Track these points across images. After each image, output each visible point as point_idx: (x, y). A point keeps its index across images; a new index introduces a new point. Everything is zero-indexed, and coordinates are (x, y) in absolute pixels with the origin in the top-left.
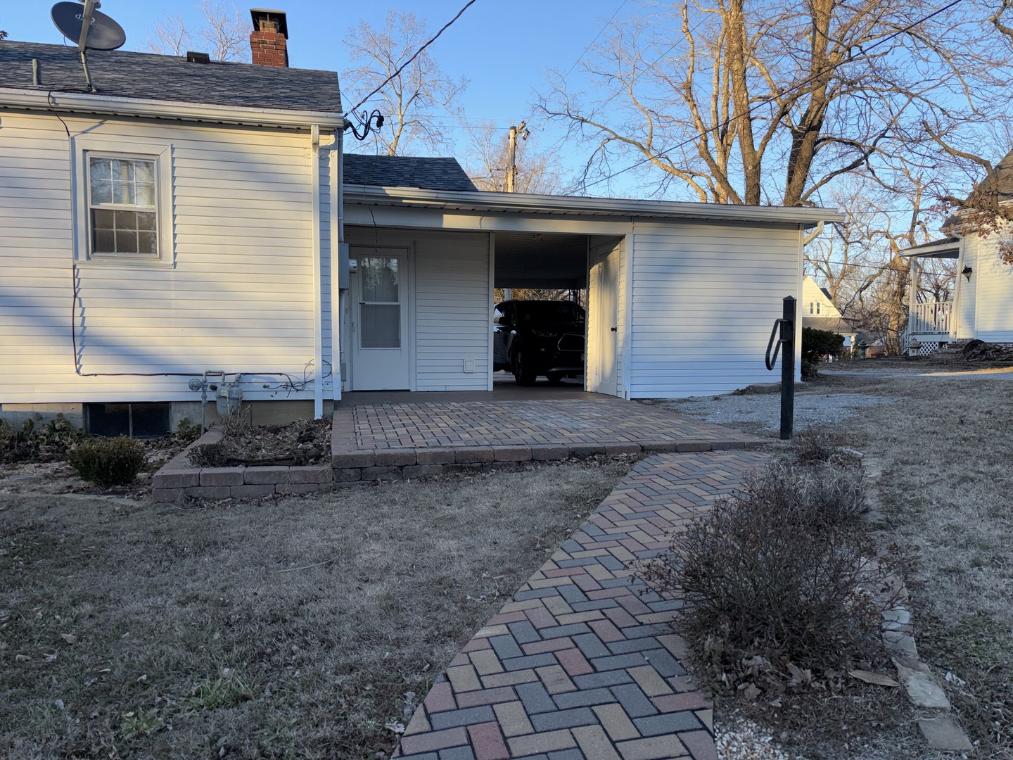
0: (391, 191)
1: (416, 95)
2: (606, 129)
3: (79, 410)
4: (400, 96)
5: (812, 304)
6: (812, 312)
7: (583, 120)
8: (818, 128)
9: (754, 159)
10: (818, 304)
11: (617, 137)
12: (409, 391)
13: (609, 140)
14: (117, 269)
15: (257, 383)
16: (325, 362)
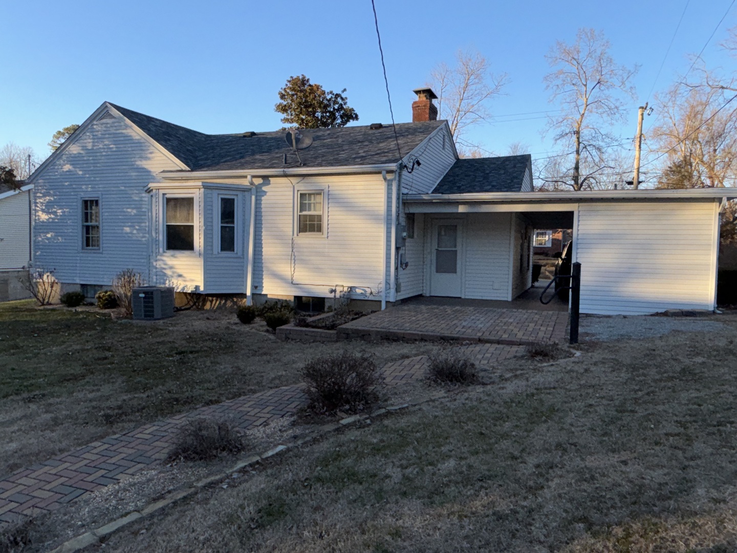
1: (599, 83)
3: (292, 299)
4: (585, 85)
7: (722, 88)
12: (460, 298)
14: (307, 240)
15: (359, 291)
16: (387, 283)
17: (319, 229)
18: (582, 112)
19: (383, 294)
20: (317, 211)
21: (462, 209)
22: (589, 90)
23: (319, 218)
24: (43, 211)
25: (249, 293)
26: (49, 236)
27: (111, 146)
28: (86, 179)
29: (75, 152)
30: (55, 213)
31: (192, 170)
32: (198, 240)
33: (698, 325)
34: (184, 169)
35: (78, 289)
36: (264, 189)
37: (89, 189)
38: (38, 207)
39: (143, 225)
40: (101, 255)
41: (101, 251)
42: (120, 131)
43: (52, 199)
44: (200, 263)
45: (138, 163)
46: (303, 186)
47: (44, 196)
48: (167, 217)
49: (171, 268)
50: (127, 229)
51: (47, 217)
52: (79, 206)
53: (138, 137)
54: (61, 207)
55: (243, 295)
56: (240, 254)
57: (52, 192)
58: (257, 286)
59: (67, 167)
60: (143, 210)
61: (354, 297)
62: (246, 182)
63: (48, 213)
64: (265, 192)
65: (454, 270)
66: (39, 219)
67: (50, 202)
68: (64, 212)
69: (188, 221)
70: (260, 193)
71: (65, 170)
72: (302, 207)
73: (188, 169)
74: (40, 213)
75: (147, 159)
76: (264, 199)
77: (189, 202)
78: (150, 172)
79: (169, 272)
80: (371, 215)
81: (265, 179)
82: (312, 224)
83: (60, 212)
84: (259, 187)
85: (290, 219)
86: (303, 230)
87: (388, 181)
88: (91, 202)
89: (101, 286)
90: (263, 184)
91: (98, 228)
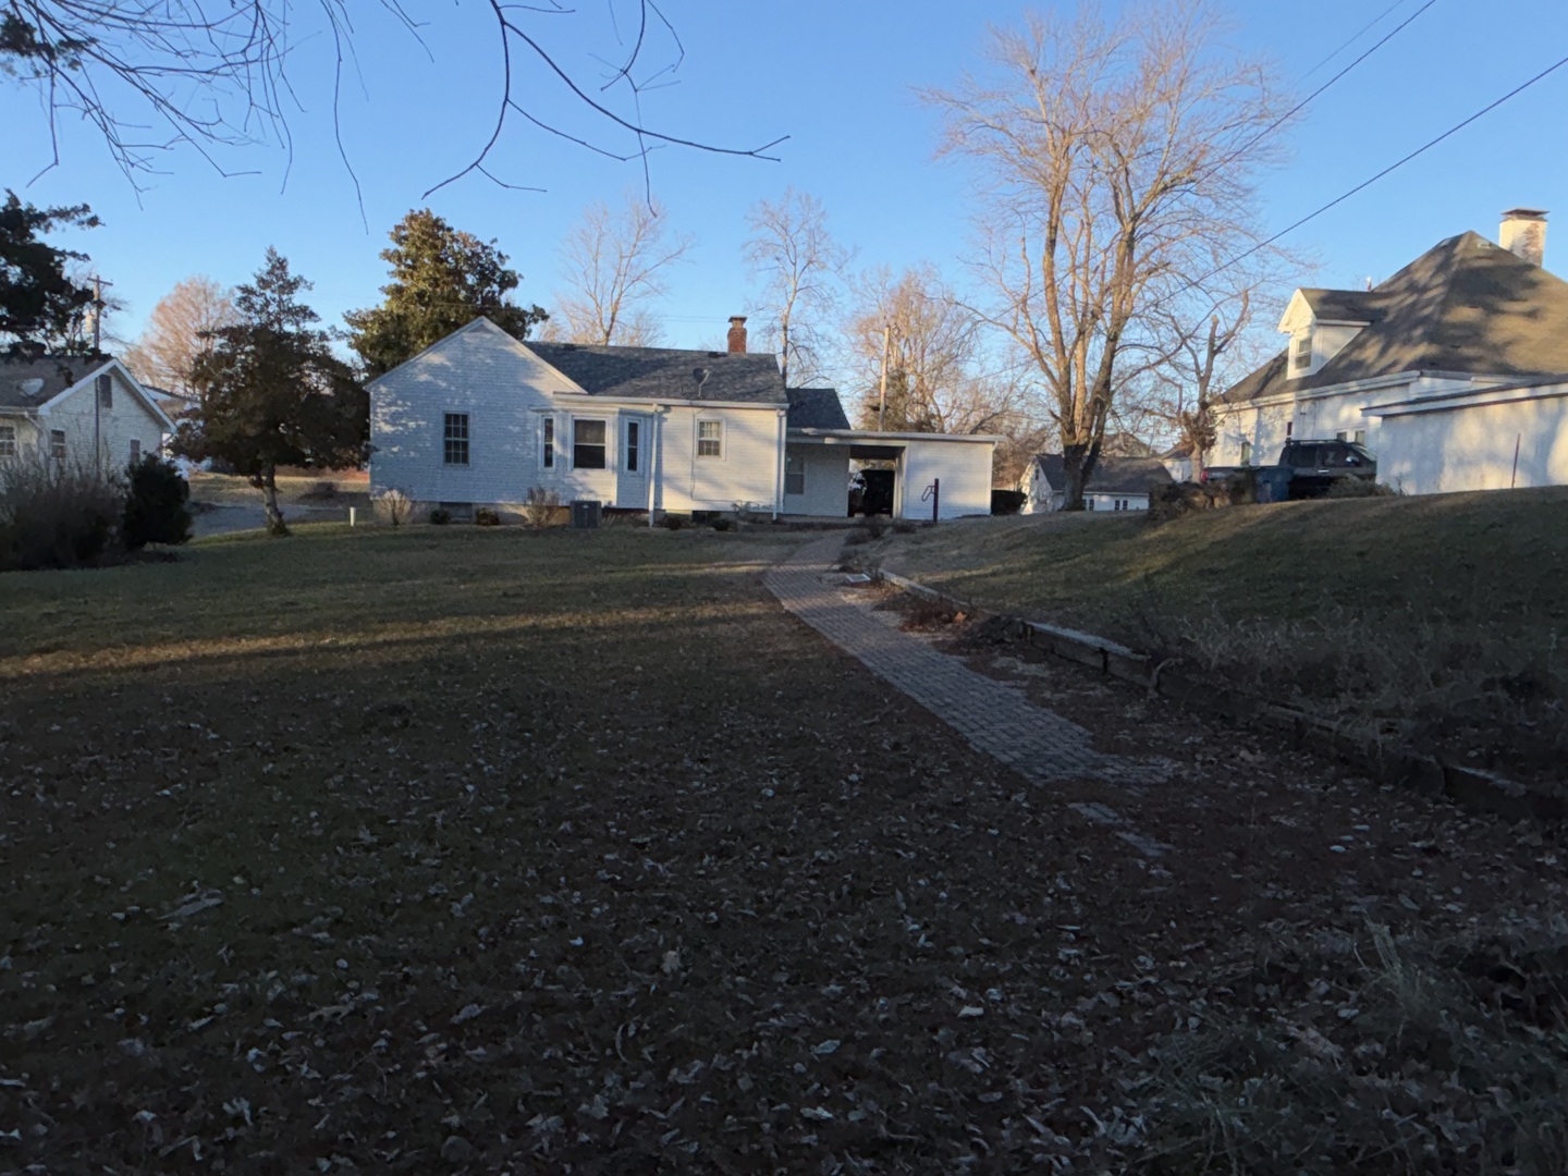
0: (805, 431)
3: (690, 513)
4: (795, 264)
14: (707, 462)
15: (752, 505)
16: (778, 499)
17: (717, 452)
18: (790, 299)
19: (775, 508)
20: (714, 438)
21: (828, 441)
23: (717, 444)
24: (386, 422)
25: (651, 507)
26: (395, 449)
28: (452, 392)
29: (437, 363)
30: (405, 425)
31: (591, 395)
32: (611, 455)
33: (986, 520)
34: (578, 391)
35: (437, 507)
36: (665, 415)
37: (456, 403)
38: (379, 417)
39: (529, 443)
40: (472, 473)
41: (472, 468)
42: (500, 347)
43: (401, 409)
44: (614, 479)
45: (525, 381)
46: (704, 416)
47: (389, 405)
48: (577, 438)
49: (581, 484)
50: (508, 447)
51: (392, 429)
52: (442, 419)
53: (523, 356)
54: (416, 420)
55: (646, 511)
56: (641, 473)
57: (400, 402)
58: (658, 501)
59: (424, 377)
60: (529, 428)
61: (751, 510)
62: (650, 410)
63: (393, 425)
64: (666, 419)
65: (801, 492)
66: (380, 431)
67: (397, 412)
68: (419, 425)
69: (598, 442)
70: (661, 420)
72: (702, 433)
73: (584, 392)
74: (382, 424)
75: (533, 377)
76: (664, 424)
77: (601, 425)
78: (537, 391)
79: (579, 488)
80: (768, 440)
81: (667, 407)
82: (708, 448)
83: (412, 424)
84: (661, 413)
85: (690, 445)
86: (701, 452)
87: (780, 417)
88: (457, 416)
89: (470, 504)
90: (665, 412)
91: (465, 445)
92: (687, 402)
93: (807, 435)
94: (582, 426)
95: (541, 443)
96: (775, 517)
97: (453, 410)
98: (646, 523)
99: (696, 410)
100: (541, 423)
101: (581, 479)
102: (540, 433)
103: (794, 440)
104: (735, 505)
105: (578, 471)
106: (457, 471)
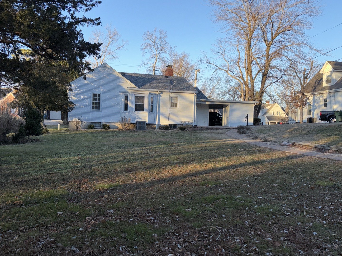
1: (161, 51)
2: (217, 66)
3: (168, 125)
4: (157, 51)
5: (278, 112)
6: (278, 115)
7: (211, 64)
8: (267, 75)
9: (253, 81)
10: (280, 113)
11: (220, 68)
13: (218, 69)
14: (173, 109)
15: (187, 122)
16: (194, 120)
17: (176, 106)
19: (193, 123)
20: (175, 102)
22: (158, 53)
23: (176, 104)
24: (74, 96)
25: (157, 123)
27: (107, 77)
28: (95, 87)
29: (91, 77)
30: (80, 97)
31: (138, 88)
32: (146, 107)
34: (135, 87)
35: (90, 124)
36: (161, 95)
37: (96, 90)
38: (71, 94)
39: (119, 103)
40: (101, 112)
41: (101, 111)
42: (110, 73)
43: (78, 92)
44: (147, 114)
45: (118, 84)
46: (173, 95)
48: (136, 101)
51: (76, 98)
52: (92, 95)
53: (118, 76)
54: (83, 95)
56: (154, 112)
57: (78, 90)
58: (159, 121)
60: (119, 98)
61: (186, 124)
62: (157, 93)
63: (76, 97)
64: (161, 96)
66: (72, 99)
67: (77, 93)
68: (84, 97)
69: (142, 103)
70: (160, 96)
71: (85, 83)
72: (172, 100)
73: (137, 87)
74: (72, 97)
75: (121, 83)
76: (161, 98)
77: (143, 98)
78: (122, 87)
79: (137, 117)
80: (192, 102)
81: (162, 92)
82: (173, 105)
83: (82, 97)
84: (159, 94)
85: (168, 104)
86: (171, 106)
87: (195, 95)
88: (96, 94)
89: (100, 122)
90: (161, 94)
91: (99, 103)
92: (168, 91)
93: (202, 101)
94: (137, 98)
95: (123, 103)
96: (193, 126)
97: (95, 93)
98: (155, 128)
99: (170, 93)
100: (124, 97)
101: (137, 114)
102: (123, 100)
103: (199, 103)
104: (182, 123)
105: (136, 112)
106: (96, 112)
